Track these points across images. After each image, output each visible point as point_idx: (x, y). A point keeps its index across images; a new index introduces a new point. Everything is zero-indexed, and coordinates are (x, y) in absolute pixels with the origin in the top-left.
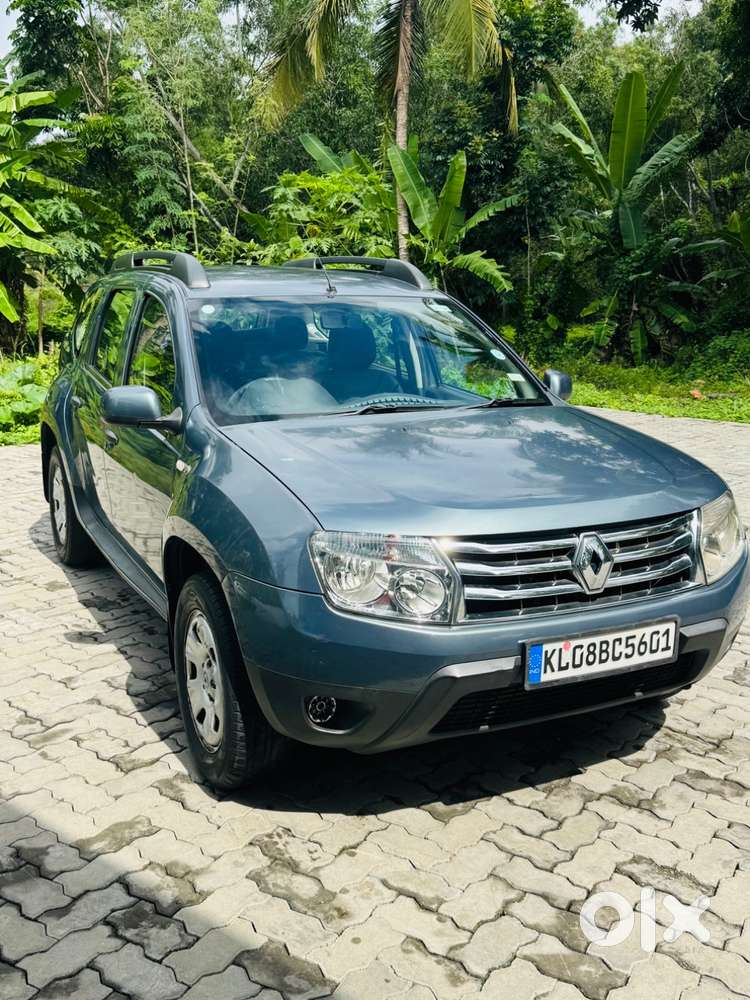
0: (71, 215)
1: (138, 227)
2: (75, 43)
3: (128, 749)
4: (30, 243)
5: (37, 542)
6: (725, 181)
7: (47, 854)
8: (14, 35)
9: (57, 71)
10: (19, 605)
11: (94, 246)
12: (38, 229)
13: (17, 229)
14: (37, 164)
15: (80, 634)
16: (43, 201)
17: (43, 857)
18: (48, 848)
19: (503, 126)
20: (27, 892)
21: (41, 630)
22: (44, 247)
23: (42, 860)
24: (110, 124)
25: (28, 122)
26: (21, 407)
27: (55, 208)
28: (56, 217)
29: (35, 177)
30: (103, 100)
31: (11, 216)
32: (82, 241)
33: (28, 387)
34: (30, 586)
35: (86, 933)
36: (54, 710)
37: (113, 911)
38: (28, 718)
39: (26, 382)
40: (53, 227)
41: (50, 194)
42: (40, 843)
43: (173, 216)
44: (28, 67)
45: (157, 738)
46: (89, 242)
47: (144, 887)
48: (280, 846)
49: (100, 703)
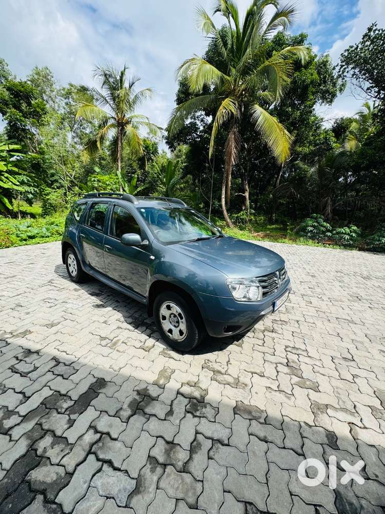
0: (28, 181)
1: (50, 186)
2: (26, 133)
3: (142, 343)
4: (15, 187)
5: (60, 275)
6: (182, 185)
7: (148, 390)
8: (6, 127)
9: (21, 140)
10: (70, 297)
11: (36, 189)
12: (18, 184)
13: (10, 183)
14: (16, 166)
15: (97, 305)
16: (18, 176)
17: (148, 392)
18: (147, 387)
19: (144, 170)
20: (154, 408)
21: (83, 305)
22: (20, 189)
23: (149, 393)
24: (39, 157)
25: (12, 153)
26: (29, 234)
27: (22, 178)
28: (23, 180)
29: (16, 169)
30: (36, 150)
31: (8, 179)
32: (31, 188)
33: (30, 228)
34: (68, 291)
35: (184, 419)
36: (109, 333)
37: (186, 406)
38: (103, 338)
39: (28, 227)
40: (22, 183)
41: (20, 174)
42: (143, 386)
43: (60, 183)
44: (10, 138)
45: (148, 337)
46: (34, 188)
47: (187, 393)
48: (211, 366)
49: (121, 328)
